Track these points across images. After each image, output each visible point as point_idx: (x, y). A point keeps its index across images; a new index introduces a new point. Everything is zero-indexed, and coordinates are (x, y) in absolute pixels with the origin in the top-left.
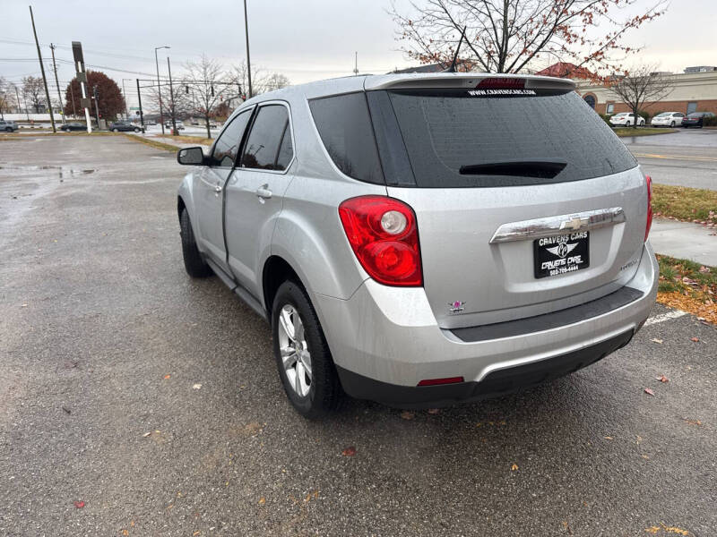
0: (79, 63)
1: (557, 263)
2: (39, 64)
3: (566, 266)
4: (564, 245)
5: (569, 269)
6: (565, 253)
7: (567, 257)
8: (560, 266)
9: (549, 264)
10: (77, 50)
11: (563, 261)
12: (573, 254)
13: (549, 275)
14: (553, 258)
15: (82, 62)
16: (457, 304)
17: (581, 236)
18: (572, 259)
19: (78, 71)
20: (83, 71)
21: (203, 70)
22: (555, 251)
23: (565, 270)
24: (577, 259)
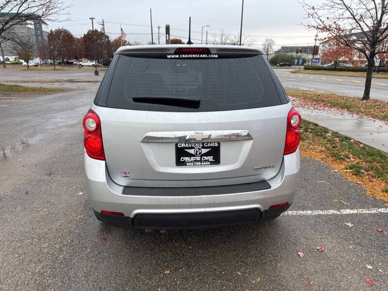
0: (168, 35)
1: (193, 159)
2: (151, 35)
3: (201, 161)
4: (199, 149)
5: (203, 163)
6: (199, 154)
7: (201, 156)
8: (196, 161)
9: (187, 159)
10: (168, 29)
11: (198, 158)
12: (206, 154)
13: (186, 165)
14: (190, 155)
15: (169, 35)
16: (125, 173)
17: (213, 145)
18: (206, 158)
19: (166, 38)
20: (169, 39)
21: (220, 37)
22: (192, 151)
23: (199, 163)
24: (211, 158)
